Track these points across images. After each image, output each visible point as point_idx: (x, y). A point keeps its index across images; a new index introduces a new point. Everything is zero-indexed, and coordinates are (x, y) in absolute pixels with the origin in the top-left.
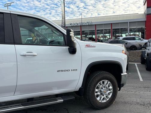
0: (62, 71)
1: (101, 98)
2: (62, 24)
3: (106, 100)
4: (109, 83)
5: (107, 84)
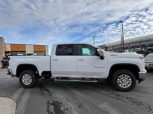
0: (96, 67)
1: (122, 85)
2: (121, 42)
3: (126, 87)
4: (128, 77)
5: (127, 77)
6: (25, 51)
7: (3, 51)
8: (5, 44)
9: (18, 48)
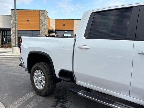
6: (73, 31)
7: (45, 30)
8: (49, 19)
9: (64, 25)
